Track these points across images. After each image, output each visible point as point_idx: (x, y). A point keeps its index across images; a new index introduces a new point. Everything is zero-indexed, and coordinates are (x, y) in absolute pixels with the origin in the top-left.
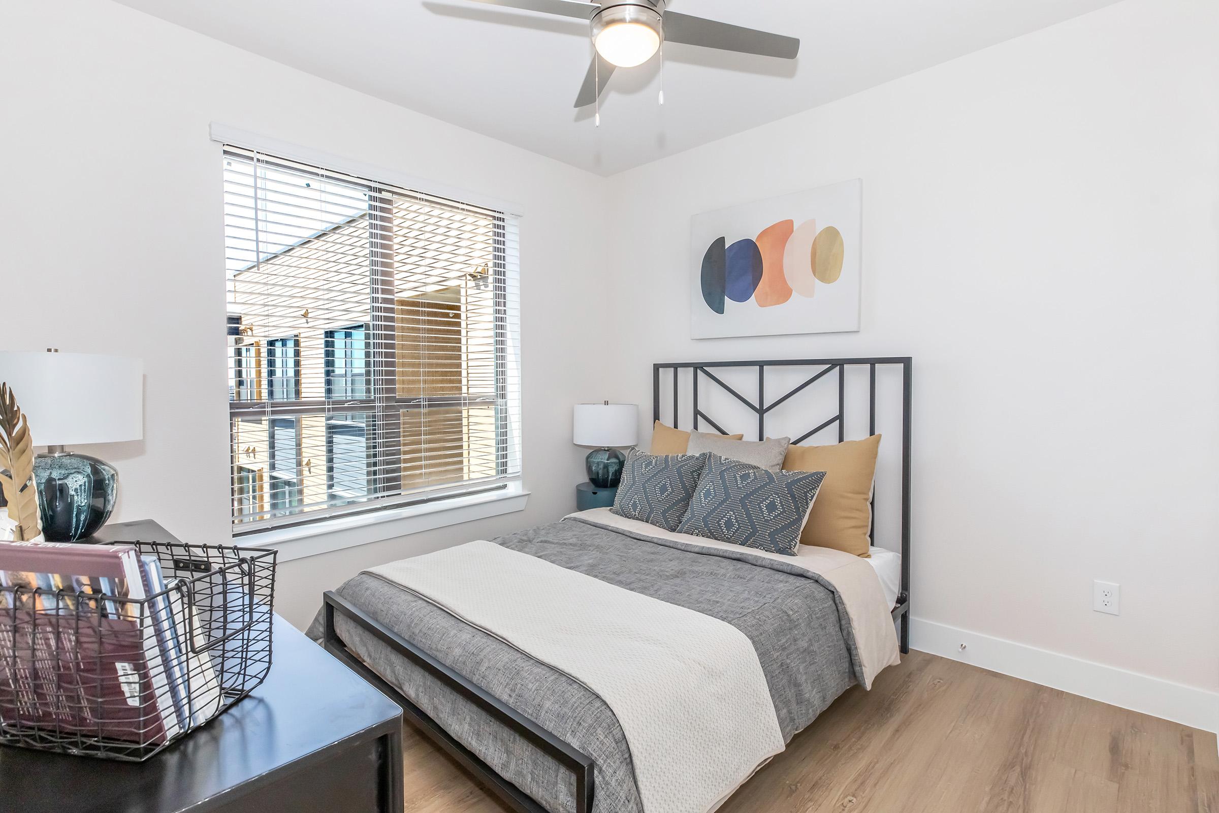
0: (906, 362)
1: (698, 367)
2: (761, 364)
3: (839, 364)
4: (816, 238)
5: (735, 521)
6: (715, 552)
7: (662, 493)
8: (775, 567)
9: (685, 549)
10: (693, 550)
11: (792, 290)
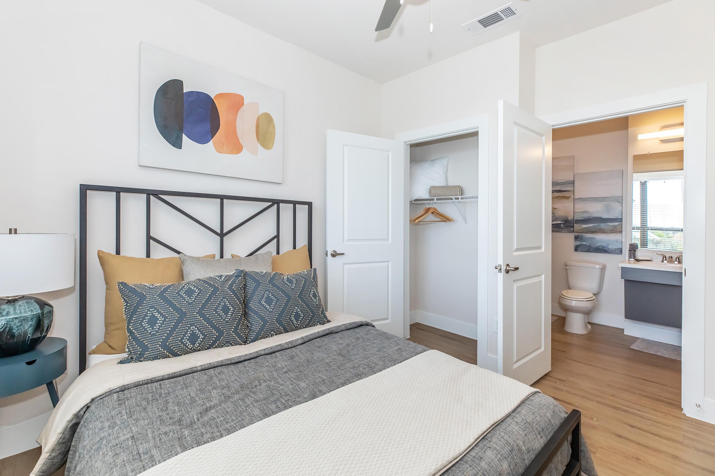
0: (310, 204)
1: (150, 193)
2: (222, 198)
3: (276, 202)
4: (259, 116)
5: (301, 312)
6: (313, 337)
7: (226, 314)
8: (349, 327)
9: (293, 346)
10: (298, 343)
11: (243, 147)
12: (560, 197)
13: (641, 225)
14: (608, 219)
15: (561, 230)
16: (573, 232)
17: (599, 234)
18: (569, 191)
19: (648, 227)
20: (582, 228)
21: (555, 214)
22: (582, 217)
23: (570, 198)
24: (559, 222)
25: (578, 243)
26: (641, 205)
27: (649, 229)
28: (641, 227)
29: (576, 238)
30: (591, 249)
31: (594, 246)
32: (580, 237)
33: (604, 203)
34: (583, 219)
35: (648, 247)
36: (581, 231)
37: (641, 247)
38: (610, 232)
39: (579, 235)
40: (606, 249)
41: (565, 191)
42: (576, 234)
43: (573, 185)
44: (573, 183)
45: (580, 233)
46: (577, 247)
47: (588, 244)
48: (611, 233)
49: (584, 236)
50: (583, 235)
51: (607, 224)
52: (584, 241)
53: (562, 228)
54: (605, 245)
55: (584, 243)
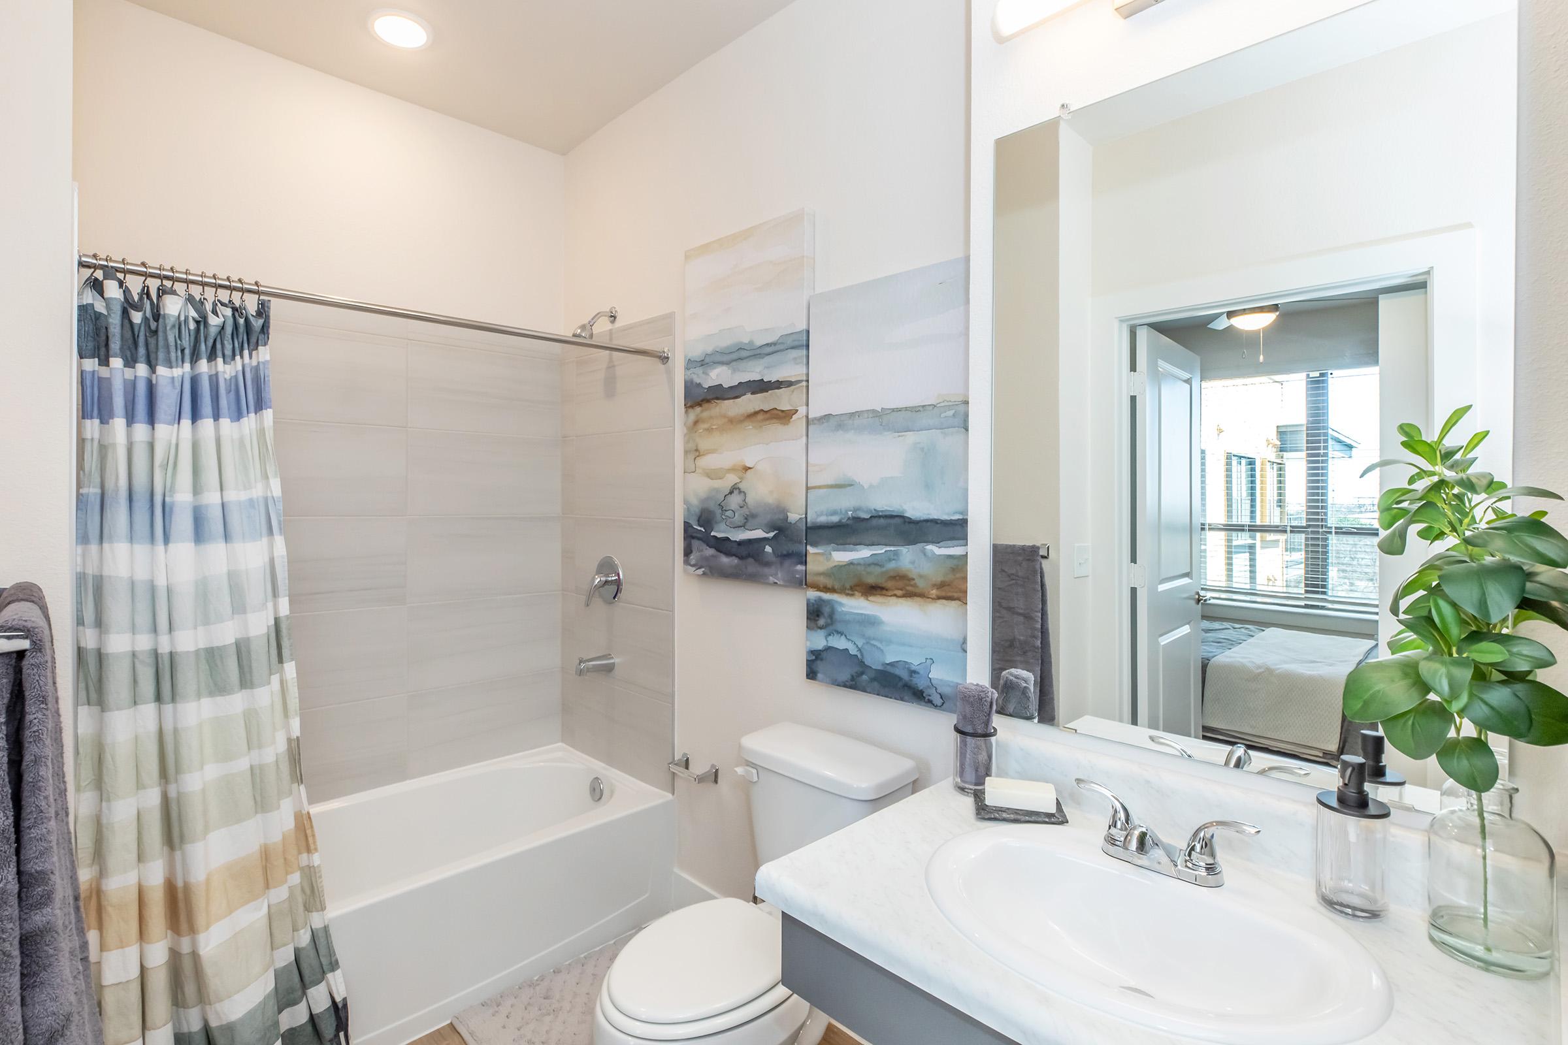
12: (760, 417)
13: (1308, 520)
14: (927, 521)
15: (766, 570)
16: (803, 583)
17: (894, 599)
18: (789, 384)
19: (1329, 525)
20: (831, 564)
21: (745, 494)
22: (834, 513)
23: (794, 417)
24: (759, 534)
25: (819, 641)
26: (1308, 454)
27: (1330, 533)
28: (1308, 526)
29: (816, 615)
30: (865, 677)
31: (874, 661)
32: (826, 610)
33: (911, 437)
34: (835, 519)
35: (1330, 593)
36: (829, 582)
37: (1307, 592)
38: (934, 592)
39: (821, 600)
40: (921, 684)
41: (779, 385)
42: (813, 594)
43: (804, 352)
44: (802, 343)
45: (826, 589)
46: (817, 658)
47: (853, 651)
48: (939, 598)
49: (839, 609)
50: (837, 602)
51: (924, 552)
52: (838, 632)
53: (767, 564)
54: (915, 661)
55: (840, 643)
